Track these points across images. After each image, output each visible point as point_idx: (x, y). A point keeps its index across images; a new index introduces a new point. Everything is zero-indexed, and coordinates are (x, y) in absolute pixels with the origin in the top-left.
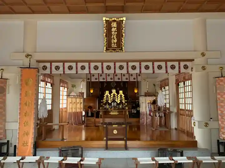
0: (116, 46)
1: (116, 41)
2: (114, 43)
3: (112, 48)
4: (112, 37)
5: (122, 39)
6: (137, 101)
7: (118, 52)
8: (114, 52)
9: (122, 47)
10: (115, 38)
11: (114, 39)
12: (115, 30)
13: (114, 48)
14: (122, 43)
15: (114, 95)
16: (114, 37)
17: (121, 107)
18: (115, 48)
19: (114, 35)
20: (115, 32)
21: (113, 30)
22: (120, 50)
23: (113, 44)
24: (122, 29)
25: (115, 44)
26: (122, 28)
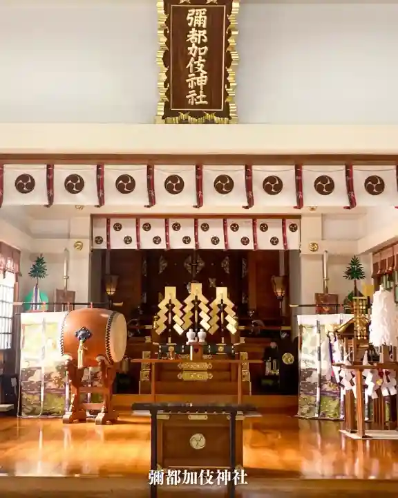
0: (204, 99)
1: (202, 80)
2: (197, 88)
3: (190, 106)
4: (190, 65)
5: (227, 75)
6: (284, 328)
7: (212, 122)
8: (197, 123)
9: (227, 105)
10: (200, 69)
11: (198, 74)
12: (202, 38)
13: (195, 106)
14: (229, 87)
15: (196, 302)
16: (195, 66)
17: (221, 349)
18: (201, 106)
19: (196, 59)
20: (202, 44)
21: (194, 36)
22: (218, 114)
23: (192, 94)
24: (229, 35)
25: (198, 94)
26: (230, 32)
